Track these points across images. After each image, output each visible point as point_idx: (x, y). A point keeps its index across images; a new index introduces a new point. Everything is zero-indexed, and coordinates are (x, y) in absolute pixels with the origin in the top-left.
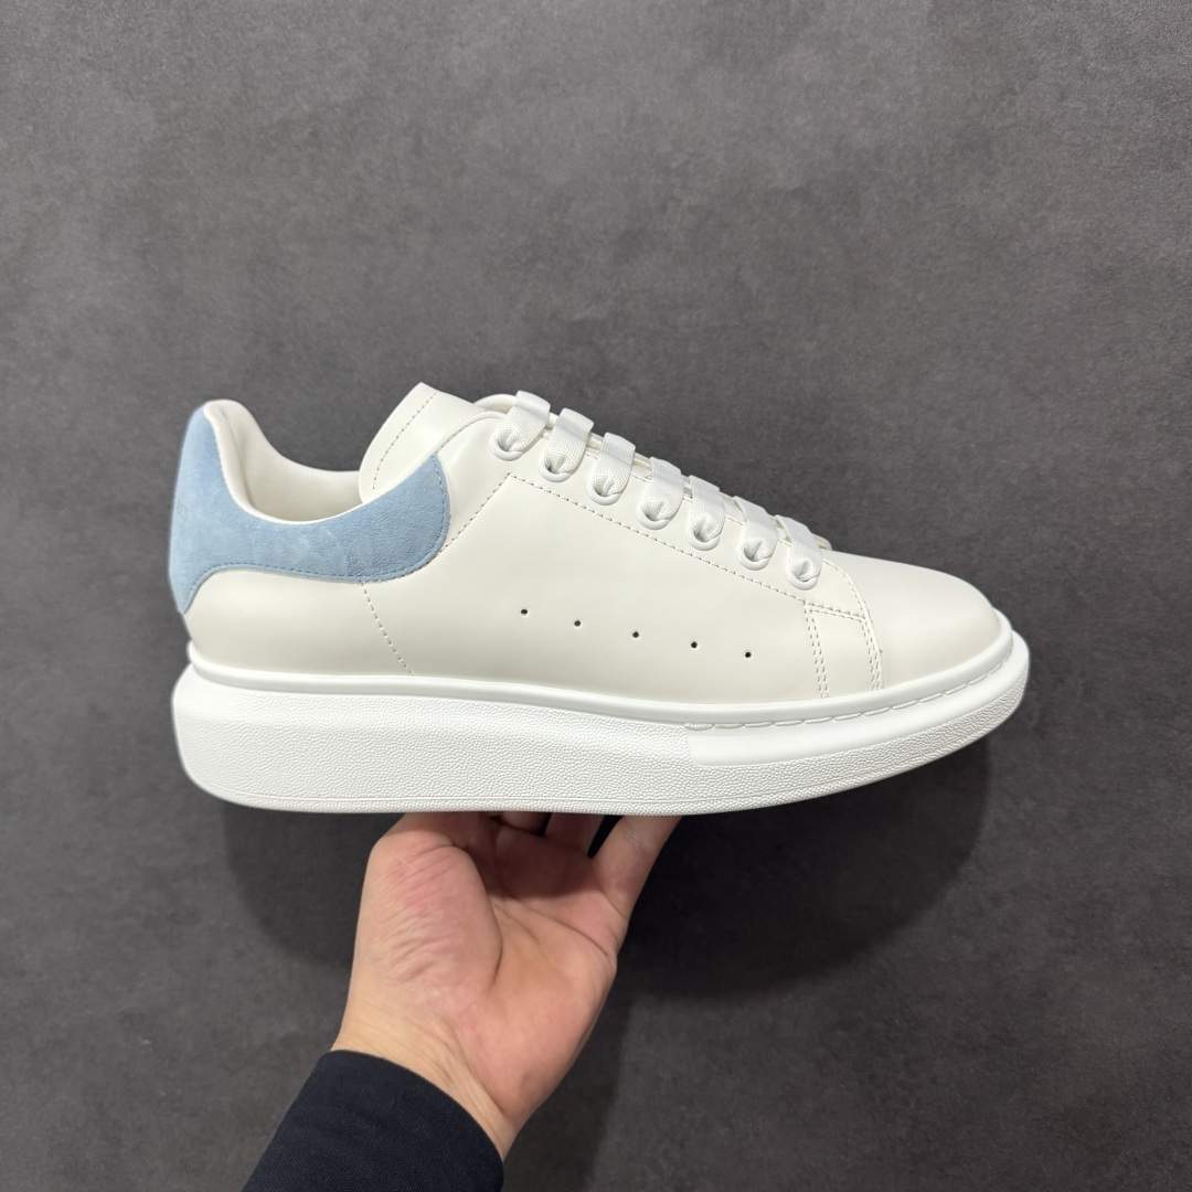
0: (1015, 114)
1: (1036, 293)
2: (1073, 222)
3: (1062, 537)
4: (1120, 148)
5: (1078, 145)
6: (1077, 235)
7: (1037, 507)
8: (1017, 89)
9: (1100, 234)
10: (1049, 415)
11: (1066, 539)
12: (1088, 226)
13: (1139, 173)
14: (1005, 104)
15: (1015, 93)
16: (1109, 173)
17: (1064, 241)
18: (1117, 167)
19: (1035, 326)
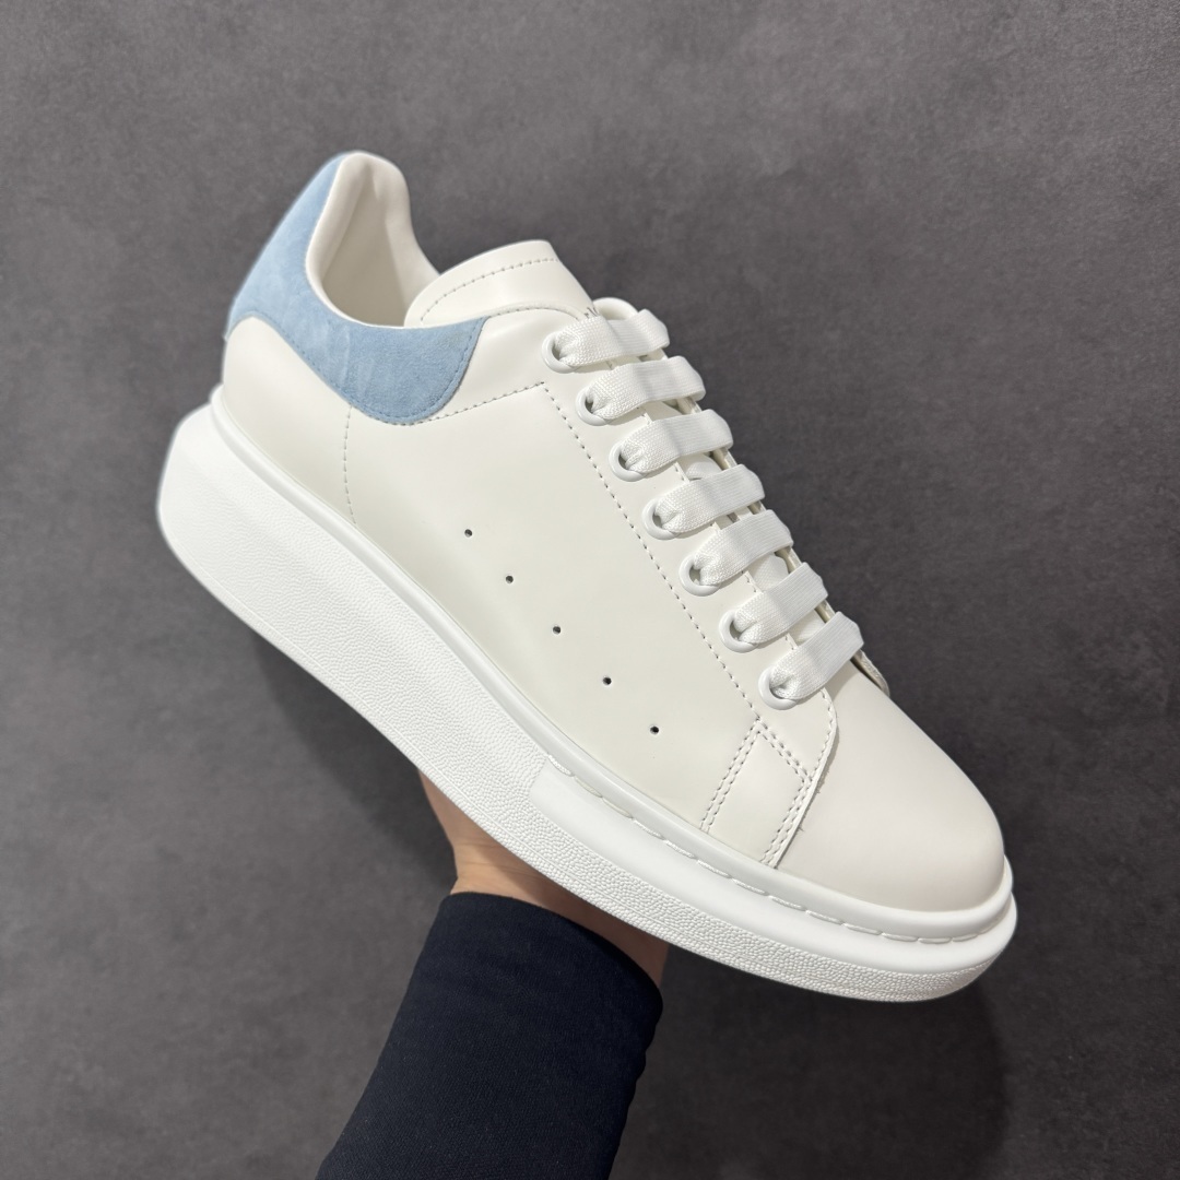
0: (1013, 38)
1: (1075, 228)
2: (1102, 143)
3: (1157, 492)
4: (1140, 49)
5: (1092, 57)
6: (1110, 155)
7: (1122, 463)
8: (1010, 11)
9: (1135, 148)
10: (1116, 359)
11: (1161, 492)
12: (1120, 143)
13: (1166, 72)
14: (999, 30)
15: (1009, 17)
16: (1133, 79)
17: (1096, 164)
18: (1139, 72)
19: (1081, 265)
